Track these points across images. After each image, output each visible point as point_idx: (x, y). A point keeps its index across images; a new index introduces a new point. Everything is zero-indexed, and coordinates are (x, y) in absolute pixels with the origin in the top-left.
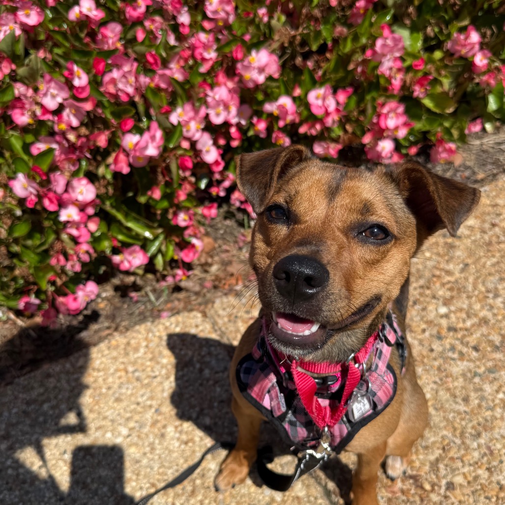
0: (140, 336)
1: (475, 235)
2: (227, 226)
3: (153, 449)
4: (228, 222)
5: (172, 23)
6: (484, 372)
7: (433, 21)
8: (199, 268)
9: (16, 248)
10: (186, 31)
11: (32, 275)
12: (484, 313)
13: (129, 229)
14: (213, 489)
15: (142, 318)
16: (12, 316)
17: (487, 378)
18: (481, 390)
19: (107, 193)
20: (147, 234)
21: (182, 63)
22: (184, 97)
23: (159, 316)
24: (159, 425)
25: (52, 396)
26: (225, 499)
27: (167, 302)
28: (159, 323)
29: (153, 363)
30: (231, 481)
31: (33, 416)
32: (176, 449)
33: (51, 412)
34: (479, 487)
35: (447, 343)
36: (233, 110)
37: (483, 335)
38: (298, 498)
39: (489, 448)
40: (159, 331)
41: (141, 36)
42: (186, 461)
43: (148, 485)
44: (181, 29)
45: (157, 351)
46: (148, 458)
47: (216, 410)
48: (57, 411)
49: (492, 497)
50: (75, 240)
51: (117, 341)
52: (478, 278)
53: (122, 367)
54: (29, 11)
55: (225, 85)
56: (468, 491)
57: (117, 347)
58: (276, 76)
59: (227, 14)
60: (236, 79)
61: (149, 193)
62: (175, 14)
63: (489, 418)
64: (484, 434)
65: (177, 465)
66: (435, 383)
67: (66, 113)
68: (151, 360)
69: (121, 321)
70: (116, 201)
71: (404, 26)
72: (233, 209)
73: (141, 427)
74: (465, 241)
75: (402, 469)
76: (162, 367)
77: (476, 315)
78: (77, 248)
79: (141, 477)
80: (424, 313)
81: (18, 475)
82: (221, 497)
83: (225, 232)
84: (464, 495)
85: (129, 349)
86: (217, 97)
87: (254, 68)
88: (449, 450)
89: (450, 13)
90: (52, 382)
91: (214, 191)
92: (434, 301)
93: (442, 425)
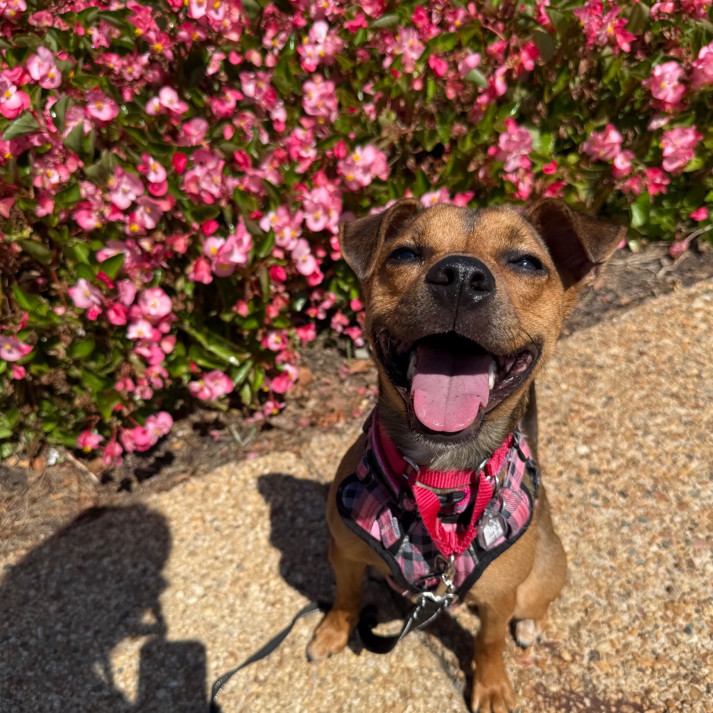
0: (221, 479)
1: (619, 364)
2: (328, 356)
3: (233, 612)
4: (328, 352)
5: (266, 120)
6: (634, 521)
7: (566, 121)
8: (294, 403)
9: (76, 372)
10: (280, 128)
11: (95, 404)
12: (632, 453)
13: (211, 353)
14: (305, 659)
15: (225, 460)
16: (70, 457)
17: (638, 528)
18: (630, 541)
19: (185, 310)
20: (233, 360)
21: (276, 164)
22: (278, 201)
23: (244, 458)
24: (241, 583)
25: (113, 549)
26: (319, 671)
27: (254, 442)
28: (244, 465)
29: (235, 511)
30: (327, 649)
31: (90, 572)
32: (261, 612)
33: (112, 568)
34: (630, 657)
35: (589, 487)
36: (335, 216)
37: (631, 478)
38: (408, 670)
39: (641, 610)
40: (244, 473)
41: (229, 134)
42: (273, 625)
43: (226, 654)
44: (276, 126)
45: (240, 497)
46: (227, 623)
47: (310, 566)
48: (119, 567)
49: (647, 668)
50: (146, 362)
51: (193, 485)
52: (624, 413)
53: (198, 515)
54: (101, 104)
55: (325, 186)
56: (616, 661)
57: (193, 492)
58: (384, 177)
59: (329, 110)
60: (338, 181)
61: (235, 308)
62: (269, 109)
63: (640, 575)
64: (634, 594)
65: (262, 631)
66: (575, 533)
67: (139, 212)
68: (233, 507)
69: (200, 464)
70: (196, 320)
71: (532, 125)
72: (335, 336)
73: (219, 585)
74: (608, 371)
75: (536, 635)
76: (247, 515)
77: (623, 455)
78: (148, 371)
79: (217, 645)
80: (560, 453)
81: (69, 642)
82: (314, 668)
83: (325, 363)
84: (611, 666)
85: (208, 494)
86: (316, 200)
87: (358, 167)
88: (593, 613)
89: (586, 112)
90: (114, 533)
91: (312, 313)
92: (572, 439)
93: (584, 583)
